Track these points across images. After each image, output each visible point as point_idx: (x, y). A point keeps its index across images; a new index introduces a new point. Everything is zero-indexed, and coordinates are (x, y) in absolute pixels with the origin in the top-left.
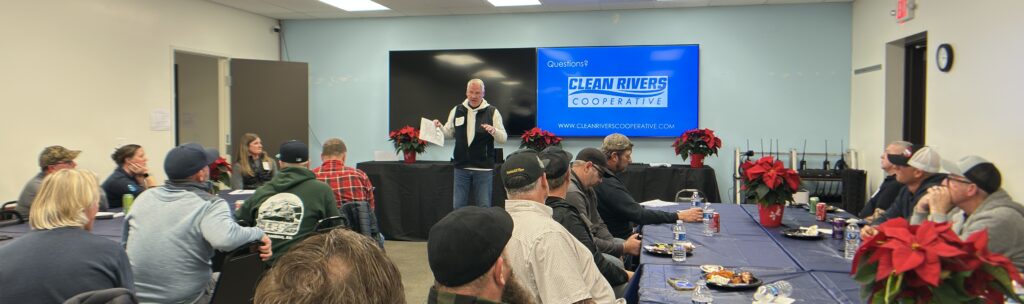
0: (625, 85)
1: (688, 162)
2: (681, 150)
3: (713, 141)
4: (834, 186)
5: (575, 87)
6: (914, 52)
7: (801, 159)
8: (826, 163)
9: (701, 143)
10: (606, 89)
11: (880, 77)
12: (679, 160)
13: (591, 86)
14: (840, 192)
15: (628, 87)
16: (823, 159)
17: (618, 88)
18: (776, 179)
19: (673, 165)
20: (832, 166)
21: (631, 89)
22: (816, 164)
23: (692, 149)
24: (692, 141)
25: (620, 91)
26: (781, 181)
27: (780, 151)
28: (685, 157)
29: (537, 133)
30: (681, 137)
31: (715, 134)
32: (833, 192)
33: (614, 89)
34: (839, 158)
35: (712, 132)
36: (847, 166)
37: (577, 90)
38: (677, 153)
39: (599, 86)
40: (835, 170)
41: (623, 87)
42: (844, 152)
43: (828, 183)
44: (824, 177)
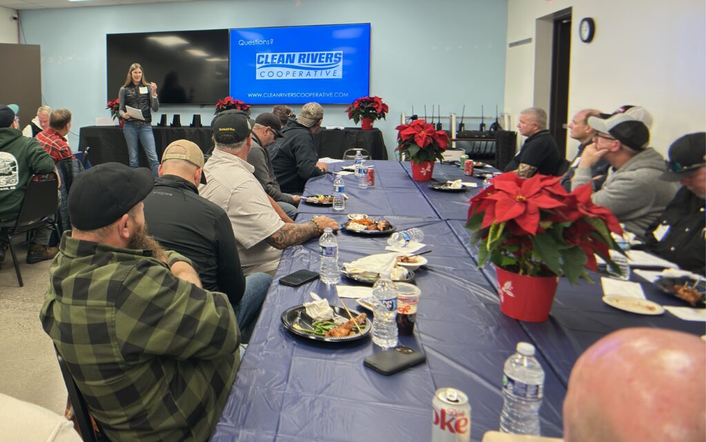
0: (306, 59)
1: (359, 125)
2: (352, 115)
3: (381, 107)
4: (489, 146)
5: (262, 62)
6: (561, 25)
7: (460, 122)
8: (482, 125)
9: (370, 109)
10: (289, 63)
11: (531, 48)
12: (351, 124)
13: (276, 61)
14: (494, 151)
15: (308, 62)
16: (480, 122)
17: (299, 62)
18: (426, 138)
19: (345, 128)
20: (487, 128)
21: (310, 63)
22: (472, 126)
23: (362, 114)
24: (362, 107)
25: (302, 64)
26: (430, 141)
27: (441, 116)
28: (357, 121)
29: (229, 102)
30: (353, 103)
31: (384, 101)
32: (488, 151)
33: (296, 63)
34: (494, 121)
35: (380, 99)
36: (500, 128)
37: (264, 64)
38: (350, 118)
39: (283, 62)
40: (490, 131)
41: (304, 62)
42: (499, 116)
43: (484, 143)
44: (480, 138)
